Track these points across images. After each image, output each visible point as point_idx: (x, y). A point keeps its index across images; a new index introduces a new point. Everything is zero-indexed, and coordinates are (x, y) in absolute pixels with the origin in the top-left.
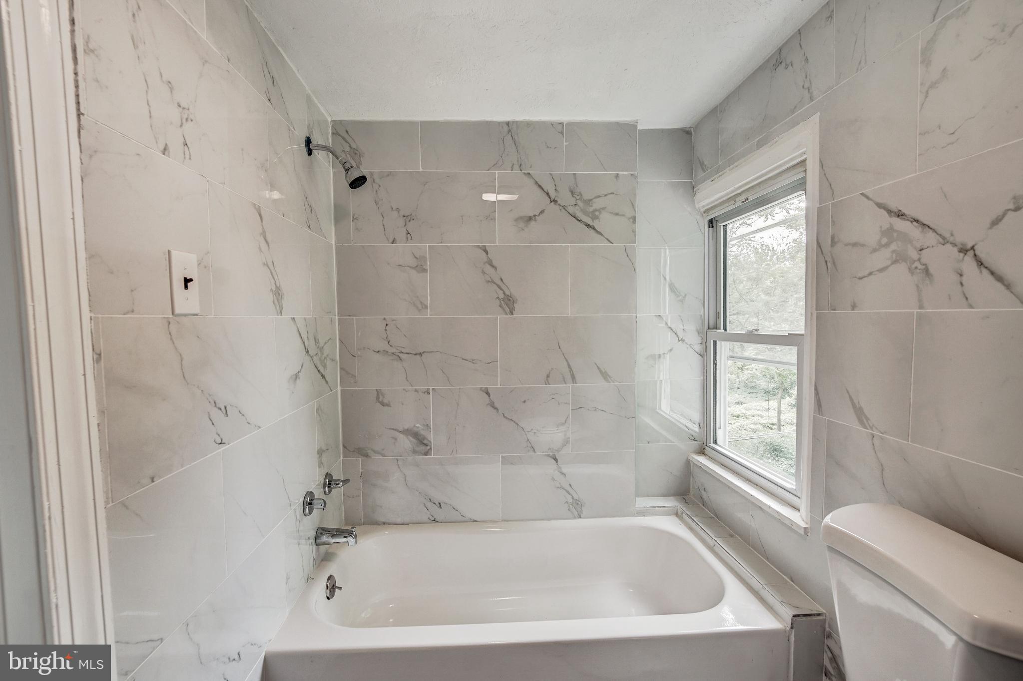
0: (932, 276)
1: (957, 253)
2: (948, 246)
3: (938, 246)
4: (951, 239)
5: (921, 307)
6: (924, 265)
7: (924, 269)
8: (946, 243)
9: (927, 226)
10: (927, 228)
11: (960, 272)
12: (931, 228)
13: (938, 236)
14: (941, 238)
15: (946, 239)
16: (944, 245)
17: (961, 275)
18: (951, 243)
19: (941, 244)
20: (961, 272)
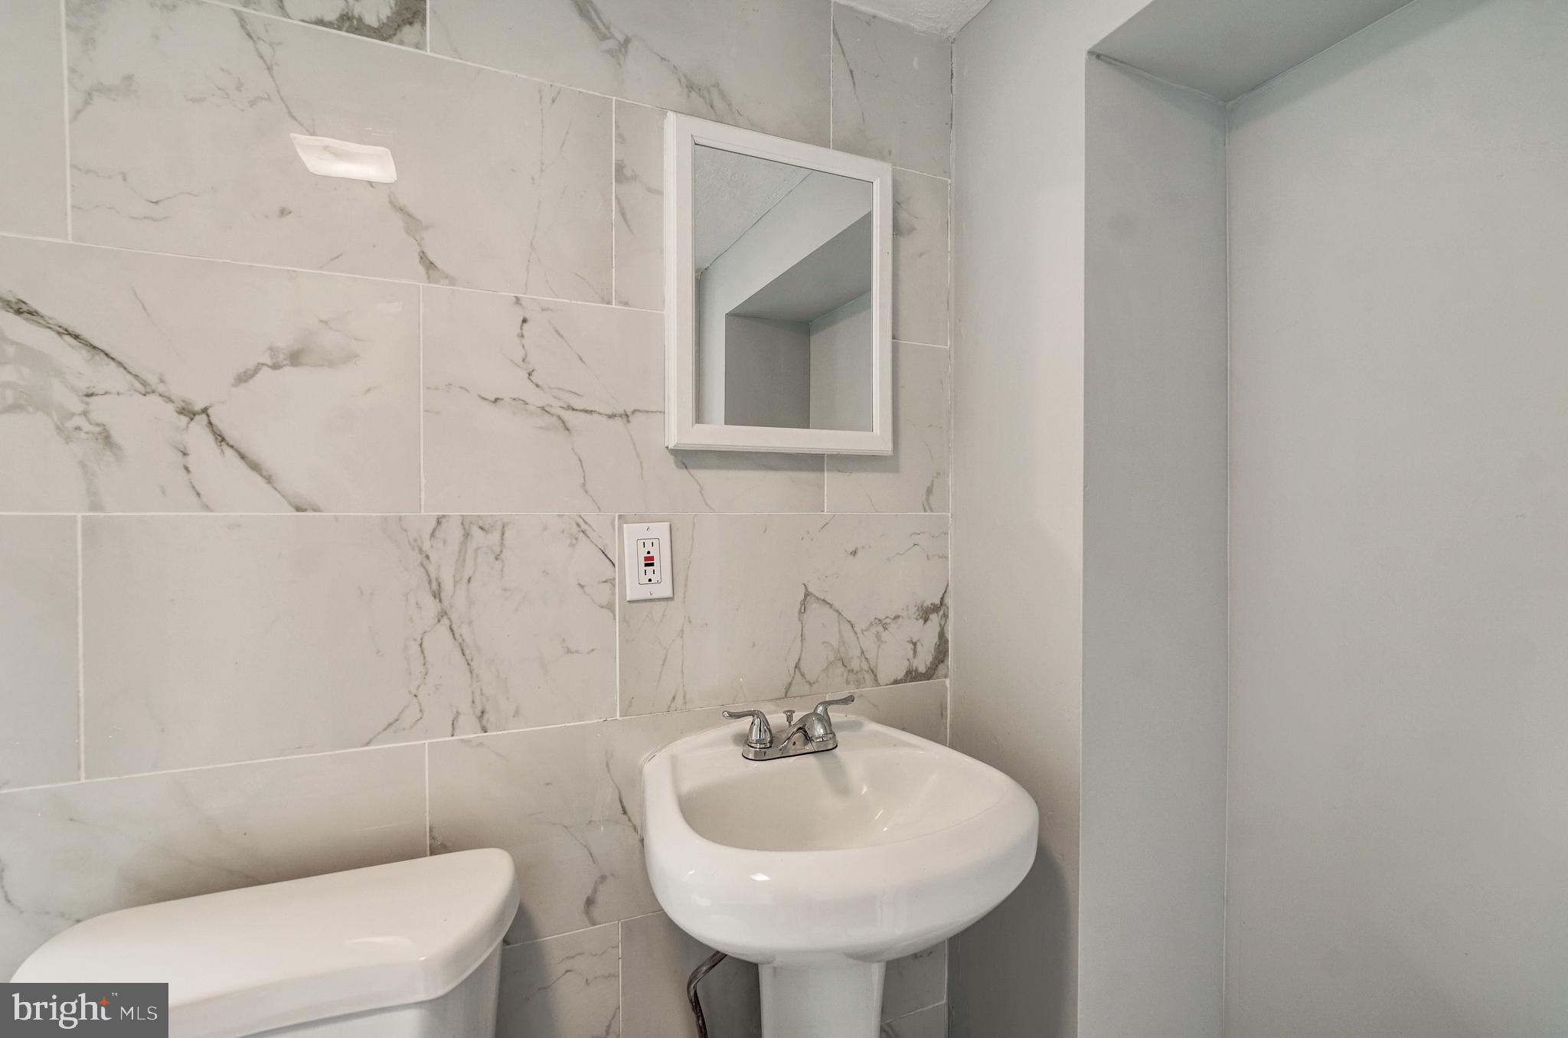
0: (120, 448)
1: (175, 414)
2: (153, 399)
3: (131, 395)
4: (161, 388)
5: (95, 506)
6: (98, 425)
7: (100, 433)
8: (149, 393)
9: (102, 351)
10: (102, 355)
11: (182, 449)
12: (113, 359)
13: (129, 377)
14: (138, 380)
15: (149, 385)
16: (144, 395)
17: (185, 454)
18: (160, 395)
19: (140, 393)
20: (185, 448)
